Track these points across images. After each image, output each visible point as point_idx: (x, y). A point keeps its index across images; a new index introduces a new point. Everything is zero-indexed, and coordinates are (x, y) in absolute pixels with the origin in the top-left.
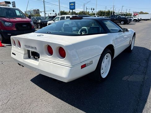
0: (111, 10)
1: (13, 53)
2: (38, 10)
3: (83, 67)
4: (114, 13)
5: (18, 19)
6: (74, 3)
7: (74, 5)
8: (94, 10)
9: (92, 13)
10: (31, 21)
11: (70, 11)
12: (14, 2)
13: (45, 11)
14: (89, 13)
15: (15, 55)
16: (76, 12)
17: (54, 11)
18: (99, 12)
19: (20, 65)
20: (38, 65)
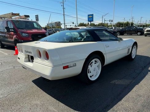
0: (130, 22)
1: (18, 58)
2: (59, 22)
3: (65, 68)
4: (132, 24)
5: (34, 31)
6: (92, 15)
7: (93, 18)
8: (112, 22)
9: (110, 24)
10: (46, 32)
11: (88, 23)
12: (37, 15)
13: (65, 24)
14: (108, 25)
15: (19, 59)
16: (95, 24)
17: (73, 23)
18: (117, 24)
19: (24, 68)
20: (33, 66)
